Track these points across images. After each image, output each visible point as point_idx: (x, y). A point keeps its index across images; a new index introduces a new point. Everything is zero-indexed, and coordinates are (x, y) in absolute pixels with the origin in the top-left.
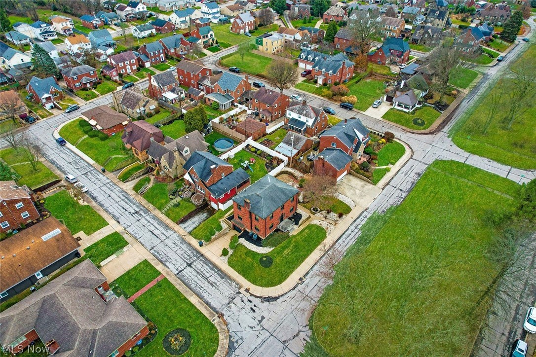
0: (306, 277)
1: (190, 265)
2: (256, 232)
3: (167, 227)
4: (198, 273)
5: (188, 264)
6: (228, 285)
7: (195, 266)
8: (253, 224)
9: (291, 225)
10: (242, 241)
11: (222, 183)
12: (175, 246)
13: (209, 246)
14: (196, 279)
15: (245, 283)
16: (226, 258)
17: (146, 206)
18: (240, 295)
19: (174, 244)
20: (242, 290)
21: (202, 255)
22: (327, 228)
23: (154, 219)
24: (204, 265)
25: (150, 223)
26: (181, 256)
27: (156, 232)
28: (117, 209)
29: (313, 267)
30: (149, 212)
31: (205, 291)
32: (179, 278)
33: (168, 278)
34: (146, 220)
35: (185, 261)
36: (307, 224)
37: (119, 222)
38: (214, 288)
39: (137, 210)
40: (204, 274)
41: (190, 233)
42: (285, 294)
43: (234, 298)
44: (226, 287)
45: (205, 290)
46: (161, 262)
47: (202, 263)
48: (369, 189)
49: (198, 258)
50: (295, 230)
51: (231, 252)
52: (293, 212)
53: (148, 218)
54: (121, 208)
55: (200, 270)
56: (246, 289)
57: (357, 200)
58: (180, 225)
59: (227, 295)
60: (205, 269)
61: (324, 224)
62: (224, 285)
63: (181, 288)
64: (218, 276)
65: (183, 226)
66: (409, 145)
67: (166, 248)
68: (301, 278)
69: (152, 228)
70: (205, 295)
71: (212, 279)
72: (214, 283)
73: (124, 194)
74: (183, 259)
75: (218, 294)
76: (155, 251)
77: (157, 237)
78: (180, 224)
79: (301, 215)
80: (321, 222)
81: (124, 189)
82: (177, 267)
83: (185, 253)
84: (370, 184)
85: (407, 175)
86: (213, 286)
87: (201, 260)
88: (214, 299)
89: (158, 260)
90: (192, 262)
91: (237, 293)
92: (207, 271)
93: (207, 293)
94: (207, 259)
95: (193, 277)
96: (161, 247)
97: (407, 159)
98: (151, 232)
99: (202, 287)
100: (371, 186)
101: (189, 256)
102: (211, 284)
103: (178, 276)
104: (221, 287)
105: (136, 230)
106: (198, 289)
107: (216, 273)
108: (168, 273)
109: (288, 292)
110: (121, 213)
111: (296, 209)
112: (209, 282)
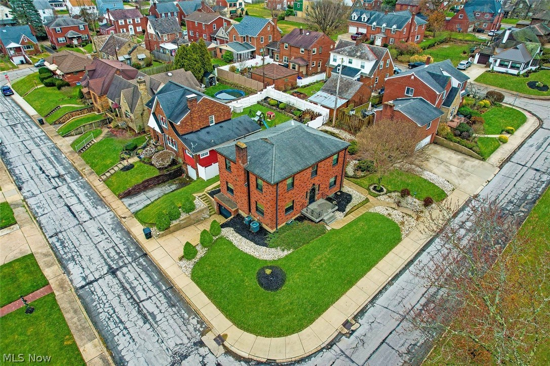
0: (360, 321)
1: (113, 272)
2: (257, 217)
3: (99, 201)
4: (124, 288)
5: (110, 268)
6: (180, 321)
7: (124, 274)
8: (253, 200)
9: (330, 210)
10: (229, 233)
11: (208, 133)
12: (99, 233)
13: (164, 238)
14: (115, 303)
15: (219, 322)
16: (189, 265)
17: (79, 169)
18: (202, 350)
19: (101, 230)
20: (208, 339)
21: (145, 255)
22: (403, 223)
23: (83, 187)
24: (143, 275)
25: (74, 193)
26: (103, 252)
27: (77, 208)
28: (29, 169)
29: (375, 298)
30: (80, 178)
31: (125, 332)
32: (80, 297)
33: (57, 293)
34: (69, 187)
35: (107, 264)
36: (362, 211)
37: (20, 189)
38: (148, 326)
39: (62, 172)
40: (136, 293)
41: (136, 214)
42: (309, 357)
43: (186, 357)
44: (175, 326)
45: (126, 328)
46: (60, 261)
47: (139, 270)
48: (473, 166)
49: (134, 260)
50: (337, 221)
51: (201, 252)
52: (336, 189)
53: (74, 186)
54: (37, 169)
55: (130, 284)
56: (219, 336)
57: (456, 181)
58: (124, 200)
59: (171, 344)
60: (141, 281)
61: (396, 215)
62: (171, 321)
63: (75, 320)
64: (163, 300)
65: (127, 201)
66: (530, 112)
67: (82, 237)
68: (347, 322)
69: (73, 201)
70: (122, 342)
71: (149, 306)
72: (152, 314)
73: (55, 151)
74: (105, 260)
75: (151, 343)
76: (59, 240)
77: (75, 216)
78: (123, 197)
79: (350, 195)
80: (390, 211)
81: (59, 145)
82: (87, 272)
83: (113, 247)
84: (474, 159)
85: (541, 150)
86: (146, 320)
87: (140, 264)
88: (139, 354)
89: (57, 256)
90: (121, 267)
91: (195, 344)
92: (145, 286)
93: (128, 337)
94: (151, 263)
95: (110, 297)
96: (72, 234)
97: (533, 129)
98: (68, 207)
99: (121, 322)
100: (477, 162)
101: (118, 254)
102: (144, 317)
103: (81, 292)
104: (164, 325)
105: (44, 202)
106: (112, 325)
107: (161, 294)
108: (61, 286)
109: (315, 354)
110: (32, 174)
111: (341, 186)
112: (140, 312)
